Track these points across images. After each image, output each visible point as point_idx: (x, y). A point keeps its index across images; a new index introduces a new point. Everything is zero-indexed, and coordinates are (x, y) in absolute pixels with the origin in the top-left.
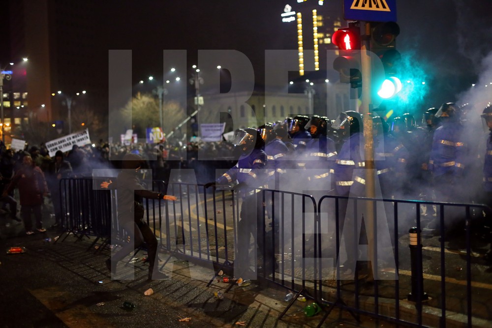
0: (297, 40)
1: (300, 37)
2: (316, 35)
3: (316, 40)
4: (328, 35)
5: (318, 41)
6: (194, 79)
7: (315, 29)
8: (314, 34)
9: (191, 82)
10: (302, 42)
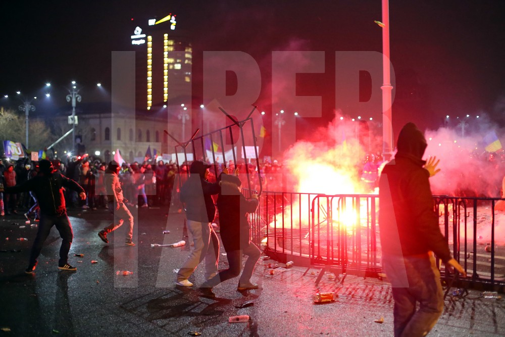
0: (146, 64)
1: (150, 61)
2: (167, 60)
3: (166, 66)
5: (168, 66)
6: (71, 96)
7: (166, 54)
8: (165, 59)
9: (68, 99)
10: (151, 66)
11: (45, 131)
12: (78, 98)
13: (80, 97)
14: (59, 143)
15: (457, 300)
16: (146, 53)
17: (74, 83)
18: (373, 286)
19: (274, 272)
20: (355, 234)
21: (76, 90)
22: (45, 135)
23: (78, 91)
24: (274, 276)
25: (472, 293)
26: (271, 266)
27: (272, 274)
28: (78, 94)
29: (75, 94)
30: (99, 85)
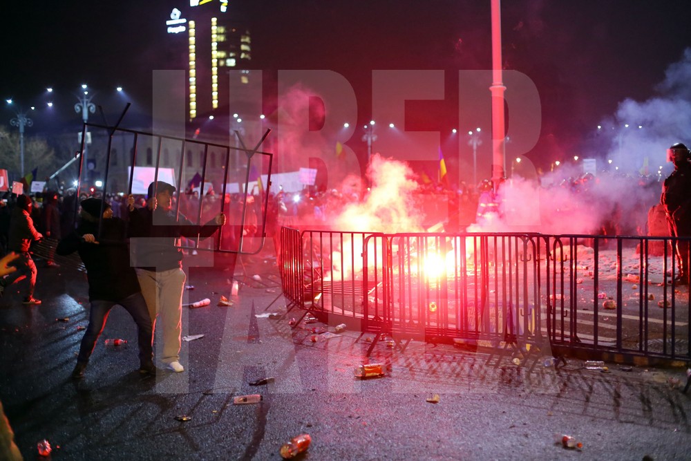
0: (188, 60)
1: (192, 56)
2: (216, 54)
3: (214, 62)
4: (231, 55)
5: (218, 63)
6: (81, 104)
7: (214, 45)
8: (213, 53)
9: (77, 108)
10: (194, 63)
11: (47, 153)
12: (91, 108)
13: (94, 106)
14: (67, 169)
15: (547, 373)
16: (188, 44)
17: (84, 86)
18: (442, 356)
19: (316, 339)
20: (439, 287)
21: (88, 96)
22: (47, 158)
23: (91, 97)
24: (316, 344)
25: (571, 364)
26: (317, 331)
27: (314, 341)
28: (91, 102)
29: (87, 102)
30: (119, 89)
